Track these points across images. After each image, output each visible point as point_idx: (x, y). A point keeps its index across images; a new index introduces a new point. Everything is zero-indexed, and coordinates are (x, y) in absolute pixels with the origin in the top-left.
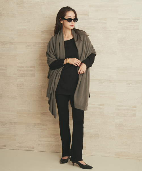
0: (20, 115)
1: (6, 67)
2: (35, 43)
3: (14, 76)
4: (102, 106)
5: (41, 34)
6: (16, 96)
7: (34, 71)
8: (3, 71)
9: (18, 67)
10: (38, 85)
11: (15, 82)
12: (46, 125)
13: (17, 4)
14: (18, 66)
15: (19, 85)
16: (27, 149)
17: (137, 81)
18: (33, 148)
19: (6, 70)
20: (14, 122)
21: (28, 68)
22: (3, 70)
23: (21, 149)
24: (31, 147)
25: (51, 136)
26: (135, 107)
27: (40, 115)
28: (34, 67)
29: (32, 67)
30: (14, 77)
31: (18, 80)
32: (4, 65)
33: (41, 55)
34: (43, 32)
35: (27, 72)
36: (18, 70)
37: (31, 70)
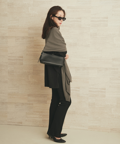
0: (11, 96)
2: (23, 37)
3: (6, 64)
4: (78, 88)
5: (28, 30)
6: (7, 81)
7: (22, 60)
10: (26, 72)
11: (6, 69)
12: (32, 104)
13: (8, 5)
14: (9, 56)
15: (10, 72)
17: (106, 68)
18: (21, 123)
20: (6, 102)
21: (17, 58)
23: (12, 124)
24: (20, 123)
25: (37, 113)
26: (105, 89)
27: (27, 97)
29: (20, 57)
31: (9, 68)
33: (28, 47)
34: (29, 28)
35: (16, 61)
36: (9, 59)
37: (20, 60)
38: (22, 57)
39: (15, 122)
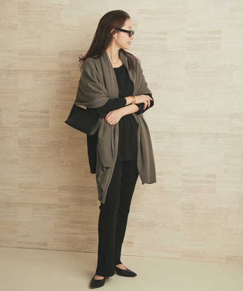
0: (24, 190)
1: (0, 111)
2: (48, 71)
3: (14, 126)
5: (58, 57)
6: (17, 159)
7: (47, 117)
9: (21, 111)
10: (54, 141)
11: (16, 136)
12: (68, 207)
13: (19, 8)
14: (20, 109)
15: (22, 142)
16: (36, 246)
17: (217, 134)
18: (46, 244)
19: (0, 116)
20: (14, 201)
21: (37, 113)
23: (26, 246)
24: (42, 244)
25: (76, 225)
26: (214, 176)
27: (57, 191)
28: (47, 112)
29: (44, 112)
30: (14, 128)
31: (20, 133)
33: (58, 91)
34: (62, 54)
35: (36, 120)
36: (21, 116)
37: (43, 117)
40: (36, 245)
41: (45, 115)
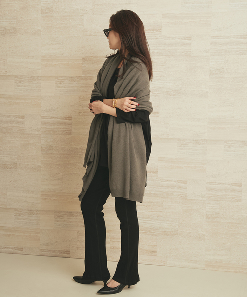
0: (46, 198)
1: (23, 117)
2: (71, 78)
3: (36, 133)
4: (184, 183)
5: (81, 63)
6: (39, 166)
7: (70, 124)
8: (18, 125)
9: (44, 117)
11: (38, 143)
13: (42, 13)
14: (43, 115)
15: (45, 149)
18: (66, 253)
19: (23, 123)
20: (36, 209)
21: (60, 120)
22: (18, 122)
26: (240, 185)
29: (66, 118)
30: (37, 134)
31: (42, 140)
32: (20, 115)
33: (81, 97)
34: (85, 60)
35: (59, 127)
36: (44, 123)
37: (65, 124)
38: (70, 118)
39: (54, 250)
40: (58, 254)
41: (68, 121)
